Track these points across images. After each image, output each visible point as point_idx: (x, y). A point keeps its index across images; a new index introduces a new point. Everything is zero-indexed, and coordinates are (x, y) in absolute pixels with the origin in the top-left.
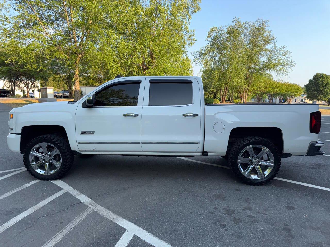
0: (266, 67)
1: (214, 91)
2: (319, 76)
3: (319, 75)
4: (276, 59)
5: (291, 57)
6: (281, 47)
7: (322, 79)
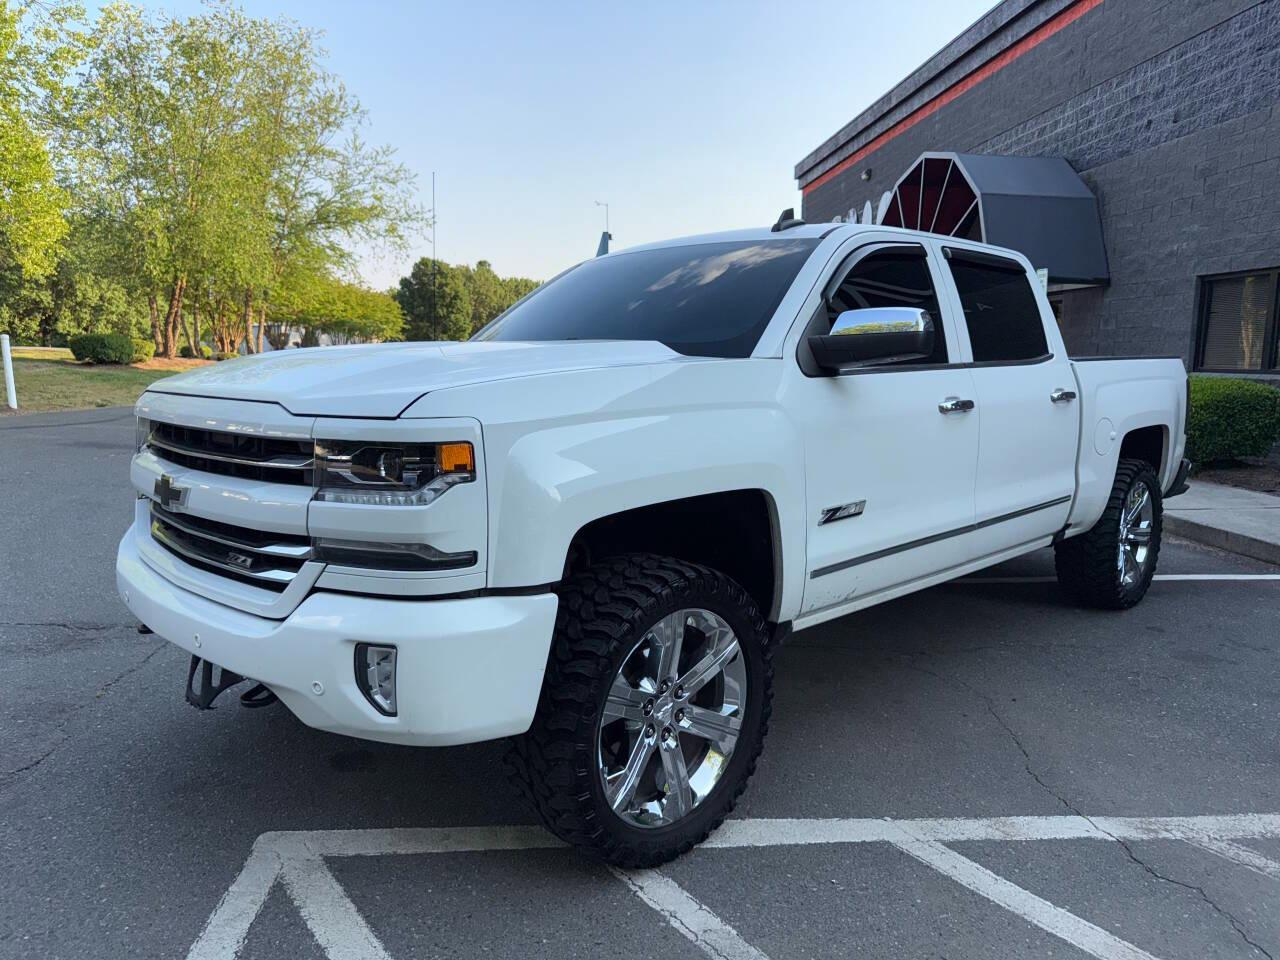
0: (325, 217)
1: (42, 301)
2: (430, 268)
3: (430, 264)
4: (365, 192)
5: (417, 189)
6: (380, 150)
7: (439, 280)
